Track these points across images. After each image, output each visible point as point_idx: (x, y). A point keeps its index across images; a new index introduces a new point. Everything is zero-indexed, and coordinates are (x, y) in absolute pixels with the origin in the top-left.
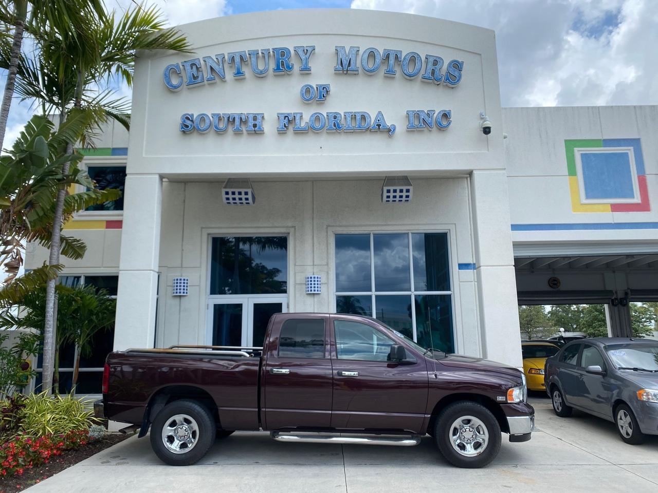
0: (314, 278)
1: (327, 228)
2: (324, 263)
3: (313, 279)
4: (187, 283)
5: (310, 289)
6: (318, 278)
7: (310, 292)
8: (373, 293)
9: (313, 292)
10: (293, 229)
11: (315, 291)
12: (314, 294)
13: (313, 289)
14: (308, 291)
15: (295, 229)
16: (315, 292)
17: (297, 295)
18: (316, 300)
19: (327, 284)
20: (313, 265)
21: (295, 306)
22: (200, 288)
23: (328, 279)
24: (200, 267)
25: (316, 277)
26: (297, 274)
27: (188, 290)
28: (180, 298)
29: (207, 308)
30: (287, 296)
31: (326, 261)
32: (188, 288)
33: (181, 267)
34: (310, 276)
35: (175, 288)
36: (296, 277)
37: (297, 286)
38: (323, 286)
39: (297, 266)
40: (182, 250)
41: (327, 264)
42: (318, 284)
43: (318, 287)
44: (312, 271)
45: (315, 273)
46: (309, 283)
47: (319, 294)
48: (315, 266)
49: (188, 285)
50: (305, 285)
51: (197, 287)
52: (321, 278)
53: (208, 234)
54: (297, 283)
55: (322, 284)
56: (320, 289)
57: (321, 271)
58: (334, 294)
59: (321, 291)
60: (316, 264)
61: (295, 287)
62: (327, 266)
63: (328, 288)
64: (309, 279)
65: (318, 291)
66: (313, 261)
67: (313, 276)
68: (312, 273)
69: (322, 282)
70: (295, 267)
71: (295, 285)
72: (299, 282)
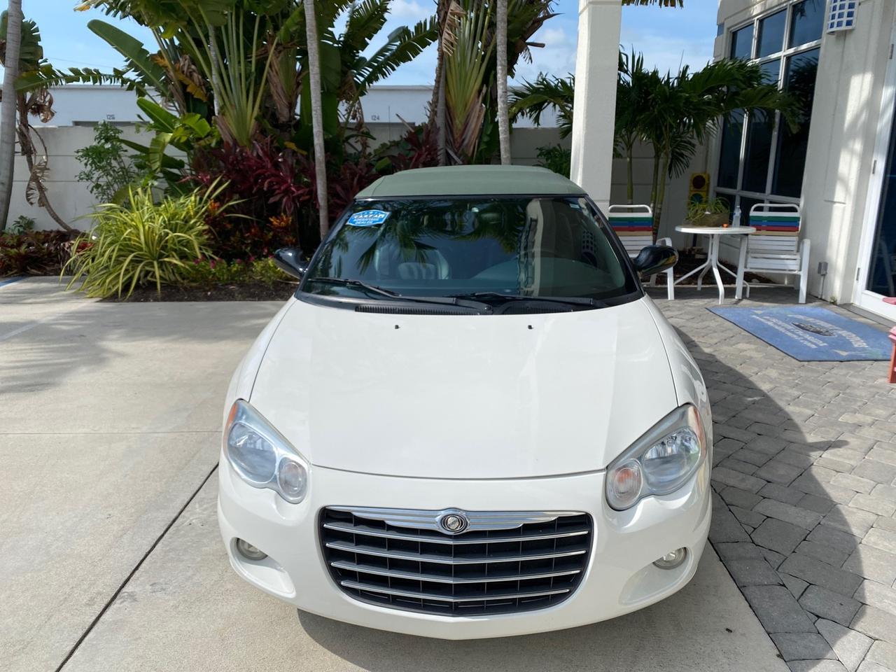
22: (874, 4)
27: (855, 14)
28: (845, 40)
29: (889, 54)
32: (856, 10)
35: (832, 13)
49: (856, 2)
51: (871, 3)
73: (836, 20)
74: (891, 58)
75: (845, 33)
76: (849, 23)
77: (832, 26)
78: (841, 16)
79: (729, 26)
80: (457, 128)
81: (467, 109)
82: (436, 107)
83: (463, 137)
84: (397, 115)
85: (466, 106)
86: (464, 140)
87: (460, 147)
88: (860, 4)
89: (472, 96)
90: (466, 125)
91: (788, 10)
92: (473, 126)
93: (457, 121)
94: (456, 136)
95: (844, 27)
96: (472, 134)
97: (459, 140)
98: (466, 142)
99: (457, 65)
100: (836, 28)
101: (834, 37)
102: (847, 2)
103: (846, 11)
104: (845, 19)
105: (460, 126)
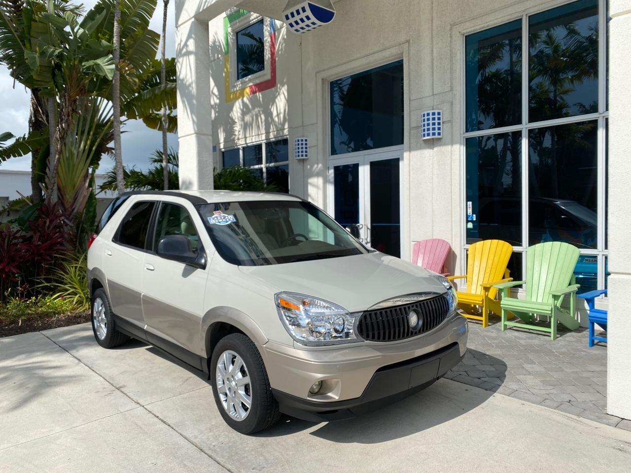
0: (434, 114)
1: (451, 29)
2: (447, 89)
3: (431, 117)
4: (306, 144)
5: (426, 132)
6: (439, 114)
7: (426, 138)
8: (525, 126)
9: (431, 137)
10: (407, 45)
11: (434, 134)
12: (433, 139)
13: (431, 132)
14: (424, 135)
15: (409, 44)
16: (434, 137)
17: (412, 145)
18: (436, 149)
19: (450, 121)
20: (433, 95)
21: (410, 160)
23: (452, 112)
24: (317, 123)
25: (436, 112)
26: (412, 112)
27: (308, 152)
28: (303, 163)
30: (403, 147)
31: (450, 83)
32: (308, 150)
33: (303, 126)
34: (426, 113)
35: (297, 150)
36: (411, 118)
37: (412, 131)
38: (445, 125)
39: (412, 100)
40: (302, 105)
41: (452, 90)
42: (439, 124)
43: (439, 129)
44: (432, 105)
45: (434, 107)
46: (426, 122)
47: (439, 139)
48: (436, 97)
49: (308, 146)
50: (421, 126)
51: (316, 148)
52: (441, 114)
53: (323, 79)
54: (412, 127)
55: (443, 123)
56: (441, 131)
57: (443, 102)
58: (461, 137)
59: (441, 134)
60: (437, 93)
61: (410, 133)
62: (451, 92)
63: (452, 127)
64: (426, 117)
65: (439, 134)
66: (433, 89)
67: (431, 112)
68: (432, 108)
69: (444, 120)
70: (410, 103)
71: (410, 130)
72: (416, 125)
73: (300, 154)
74: (328, 172)
75: (303, 159)
76: (306, 156)
77: (299, 156)
78: (302, 152)
79: (220, 148)
80: (67, 201)
81: (75, 188)
82: (54, 186)
83: (74, 207)
84: (17, 191)
86: (74, 209)
87: (70, 214)
88: (309, 148)
89: (79, 182)
90: (75, 199)
91: (263, 145)
92: (81, 200)
93: (67, 196)
94: (67, 207)
95: (304, 157)
96: (80, 205)
97: (70, 210)
98: (75, 211)
99: (65, 159)
100: (300, 157)
101: (297, 161)
102: (304, 146)
103: (304, 150)
104: (304, 154)
105: (70, 200)
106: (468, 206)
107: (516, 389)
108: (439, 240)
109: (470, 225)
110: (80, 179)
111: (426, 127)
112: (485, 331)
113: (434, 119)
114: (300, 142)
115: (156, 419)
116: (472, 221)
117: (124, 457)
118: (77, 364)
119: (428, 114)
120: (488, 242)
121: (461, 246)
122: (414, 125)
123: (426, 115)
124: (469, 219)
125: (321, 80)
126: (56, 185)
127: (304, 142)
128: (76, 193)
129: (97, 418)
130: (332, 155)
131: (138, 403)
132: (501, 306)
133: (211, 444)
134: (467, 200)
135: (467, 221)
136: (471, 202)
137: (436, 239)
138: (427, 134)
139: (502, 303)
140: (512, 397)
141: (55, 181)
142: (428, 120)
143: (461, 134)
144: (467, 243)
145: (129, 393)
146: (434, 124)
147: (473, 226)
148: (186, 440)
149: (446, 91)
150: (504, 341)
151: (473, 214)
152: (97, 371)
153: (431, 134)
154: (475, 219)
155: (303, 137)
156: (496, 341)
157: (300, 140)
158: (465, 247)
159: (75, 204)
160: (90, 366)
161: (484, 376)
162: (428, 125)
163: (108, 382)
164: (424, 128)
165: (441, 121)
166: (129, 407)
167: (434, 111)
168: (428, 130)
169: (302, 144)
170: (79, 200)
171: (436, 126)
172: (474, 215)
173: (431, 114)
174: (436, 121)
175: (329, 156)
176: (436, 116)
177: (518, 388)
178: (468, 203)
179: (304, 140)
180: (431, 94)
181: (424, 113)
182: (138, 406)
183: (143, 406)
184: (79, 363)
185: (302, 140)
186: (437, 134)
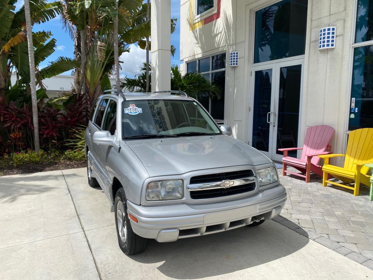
0: (329, 30)
2: (342, 9)
3: (326, 32)
4: (237, 56)
5: (322, 44)
6: (333, 29)
7: (322, 48)
9: (326, 47)
11: (328, 45)
12: (327, 49)
13: (326, 44)
14: (320, 46)
16: (328, 47)
17: (311, 55)
18: (329, 57)
19: (342, 35)
20: (330, 15)
21: (309, 66)
22: (244, 59)
23: (344, 28)
24: (245, 41)
25: (331, 28)
26: (313, 30)
27: (238, 61)
28: (235, 69)
29: (251, 75)
30: (304, 56)
31: (344, 4)
32: (238, 60)
33: (236, 44)
34: (323, 29)
35: (231, 60)
36: (311, 34)
37: (312, 44)
38: (338, 38)
39: (313, 20)
40: (236, 29)
41: (345, 9)
42: (333, 37)
43: (333, 41)
44: (329, 23)
45: (330, 25)
46: (322, 36)
47: (333, 49)
48: (332, 17)
49: (238, 57)
50: (318, 40)
51: (243, 58)
52: (335, 29)
53: (250, 10)
54: (312, 41)
55: (336, 36)
56: (334, 43)
57: (337, 20)
58: (350, 47)
59: (334, 45)
60: (333, 13)
61: (310, 45)
62: (344, 12)
63: (343, 40)
64: (323, 33)
65: (332, 45)
66: (330, 10)
67: (327, 28)
68: (328, 25)
69: (337, 34)
70: (311, 23)
71: (310, 43)
72: (315, 39)
73: (233, 63)
74: (251, 76)
75: (235, 66)
76: (237, 64)
77: (231, 64)
78: (234, 61)
79: (186, 61)
80: (91, 93)
81: (95, 85)
82: (82, 84)
83: (94, 97)
85: (95, 84)
86: (94, 98)
87: (92, 101)
88: (239, 58)
89: (97, 81)
91: (210, 58)
93: (91, 90)
94: (91, 96)
95: (235, 65)
97: (92, 98)
99: (90, 67)
100: (233, 65)
101: (230, 68)
102: (235, 57)
103: (235, 60)
104: (235, 63)
105: (92, 92)
106: (352, 101)
107: (370, 258)
108: (327, 126)
109: (353, 116)
110: (98, 80)
111: (322, 40)
112: (355, 199)
113: (329, 33)
114: (233, 55)
115: (86, 243)
116: (354, 113)
117: (48, 271)
118: (67, 194)
119: (324, 30)
120: (366, 130)
121: (344, 131)
122: (312, 40)
123: (323, 31)
124: (352, 111)
125: (249, 10)
126: (84, 83)
127: (236, 55)
128: (96, 88)
129: (52, 237)
130: (254, 63)
131: (83, 229)
132: (370, 181)
133: (108, 271)
134: (352, 97)
135: (351, 113)
136: (354, 98)
137: (324, 125)
138: (323, 45)
139: (371, 179)
140: (364, 266)
141: (83, 81)
142: (324, 34)
143: (350, 45)
144: (349, 130)
145: (82, 219)
146: (328, 37)
147: (355, 116)
148: (94, 265)
149: (340, 11)
150: (369, 210)
151: (355, 107)
152: (74, 201)
153: (326, 45)
154: (356, 112)
155: (235, 51)
156: (362, 209)
157: (233, 54)
158: (347, 132)
159: (95, 94)
160: (73, 197)
161: (343, 241)
162: (324, 38)
163: (76, 210)
164: (321, 41)
165: (335, 35)
166: (76, 231)
167: (329, 27)
168: (324, 42)
169: (234, 56)
170: (97, 92)
171: (331, 39)
172: (357, 108)
173: (327, 30)
174: (331, 35)
175: (252, 64)
176: (331, 31)
177: (372, 257)
178: (352, 98)
179: (236, 53)
180: (328, 14)
181: (321, 29)
182: (82, 230)
183: (84, 232)
184: (68, 194)
185: (234, 53)
186: (330, 45)
